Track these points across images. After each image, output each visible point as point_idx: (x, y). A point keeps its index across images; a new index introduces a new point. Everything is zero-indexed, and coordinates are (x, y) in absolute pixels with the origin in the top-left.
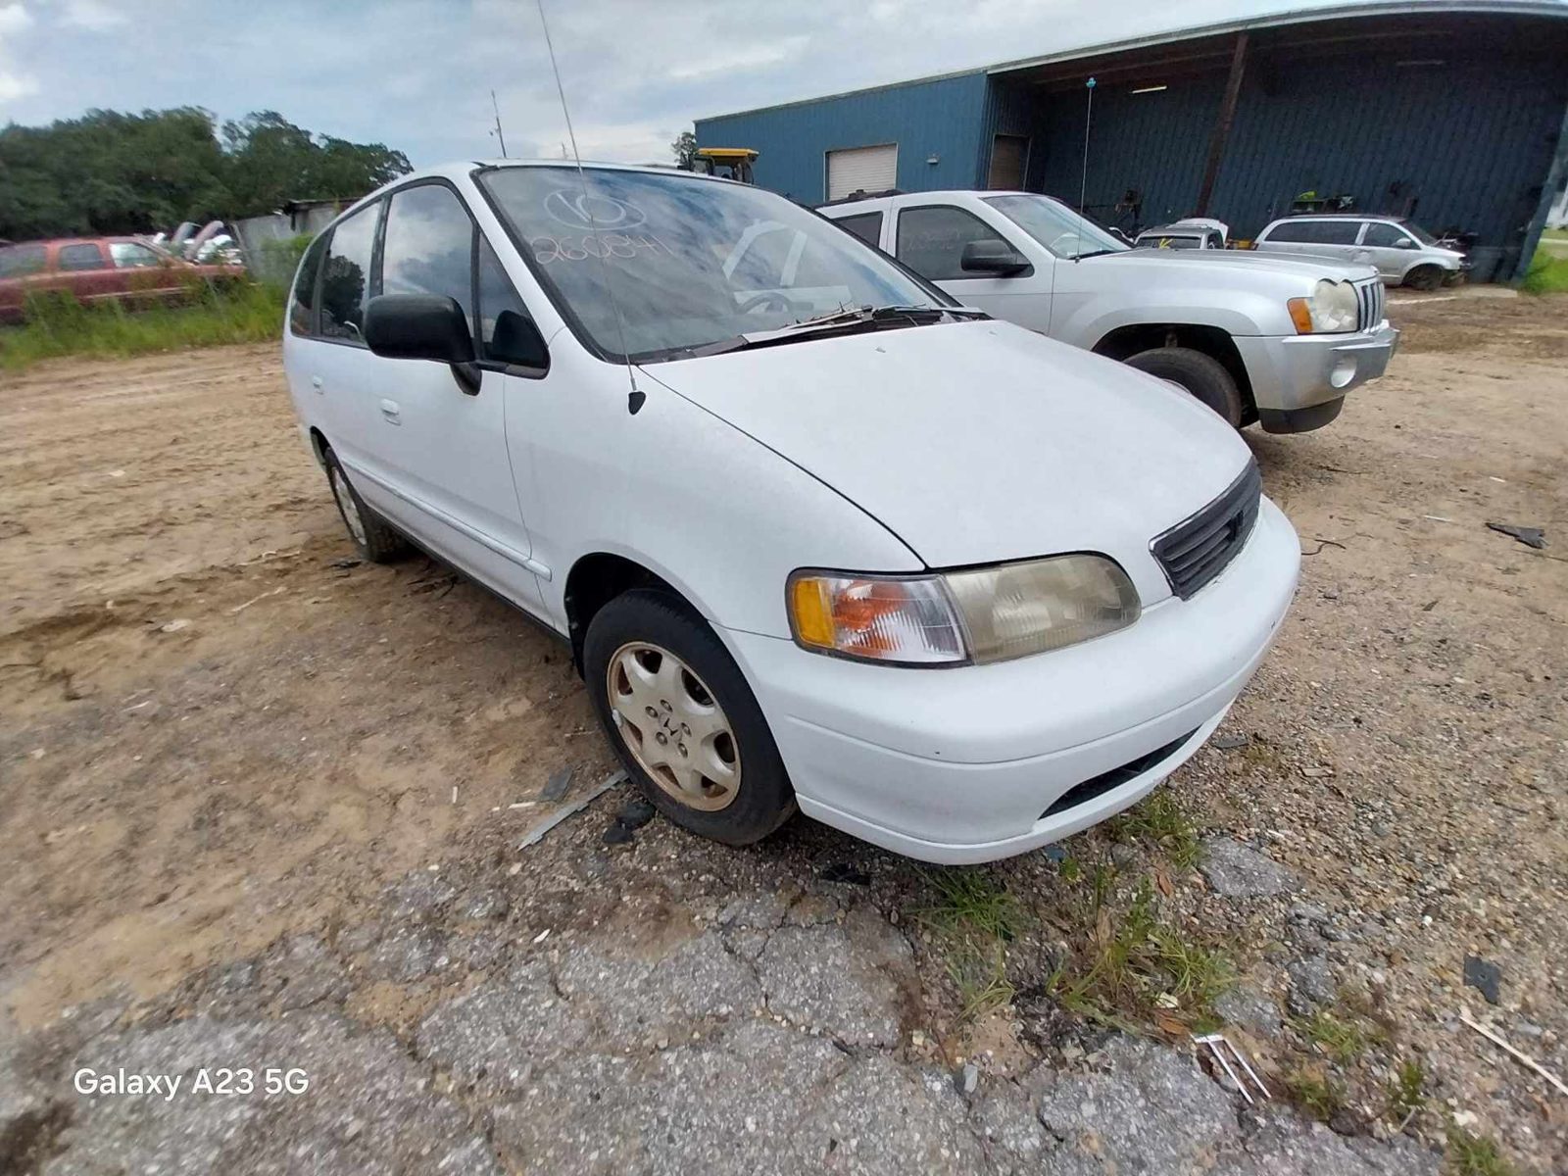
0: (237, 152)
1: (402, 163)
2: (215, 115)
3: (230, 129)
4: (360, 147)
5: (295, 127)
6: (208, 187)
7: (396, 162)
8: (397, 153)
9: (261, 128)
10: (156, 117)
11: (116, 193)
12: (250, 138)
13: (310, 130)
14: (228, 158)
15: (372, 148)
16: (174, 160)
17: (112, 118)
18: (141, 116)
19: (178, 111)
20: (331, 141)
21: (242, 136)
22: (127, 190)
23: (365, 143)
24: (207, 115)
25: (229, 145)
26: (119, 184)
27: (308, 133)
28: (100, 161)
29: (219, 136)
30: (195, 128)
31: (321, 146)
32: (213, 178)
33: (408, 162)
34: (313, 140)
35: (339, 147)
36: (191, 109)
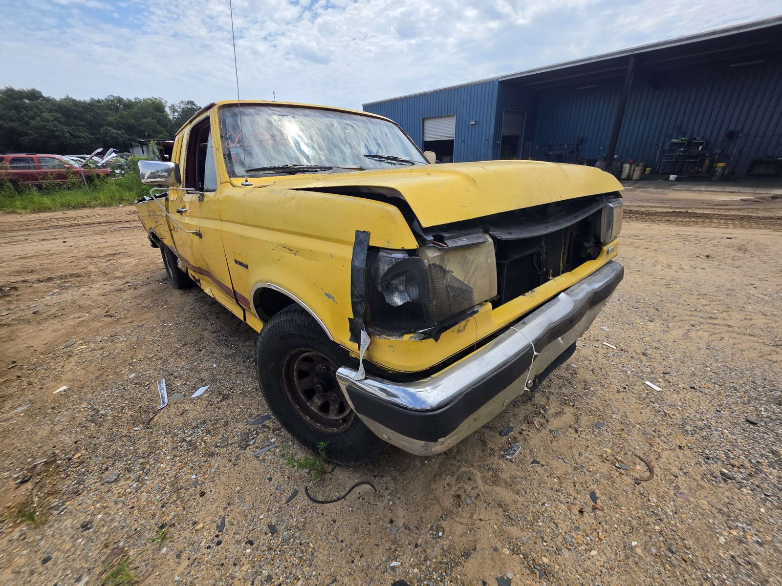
0: (174, 118)
2: (166, 102)
3: (173, 108)
6: (160, 133)
9: (186, 108)
10: (140, 101)
11: (117, 134)
12: (181, 112)
14: (169, 120)
16: (145, 120)
17: (120, 100)
18: (134, 101)
19: (149, 99)
21: (177, 111)
22: (123, 133)
24: (163, 101)
25: (171, 115)
26: (120, 130)
28: (110, 119)
29: (167, 110)
32: (162, 129)
36: (156, 99)
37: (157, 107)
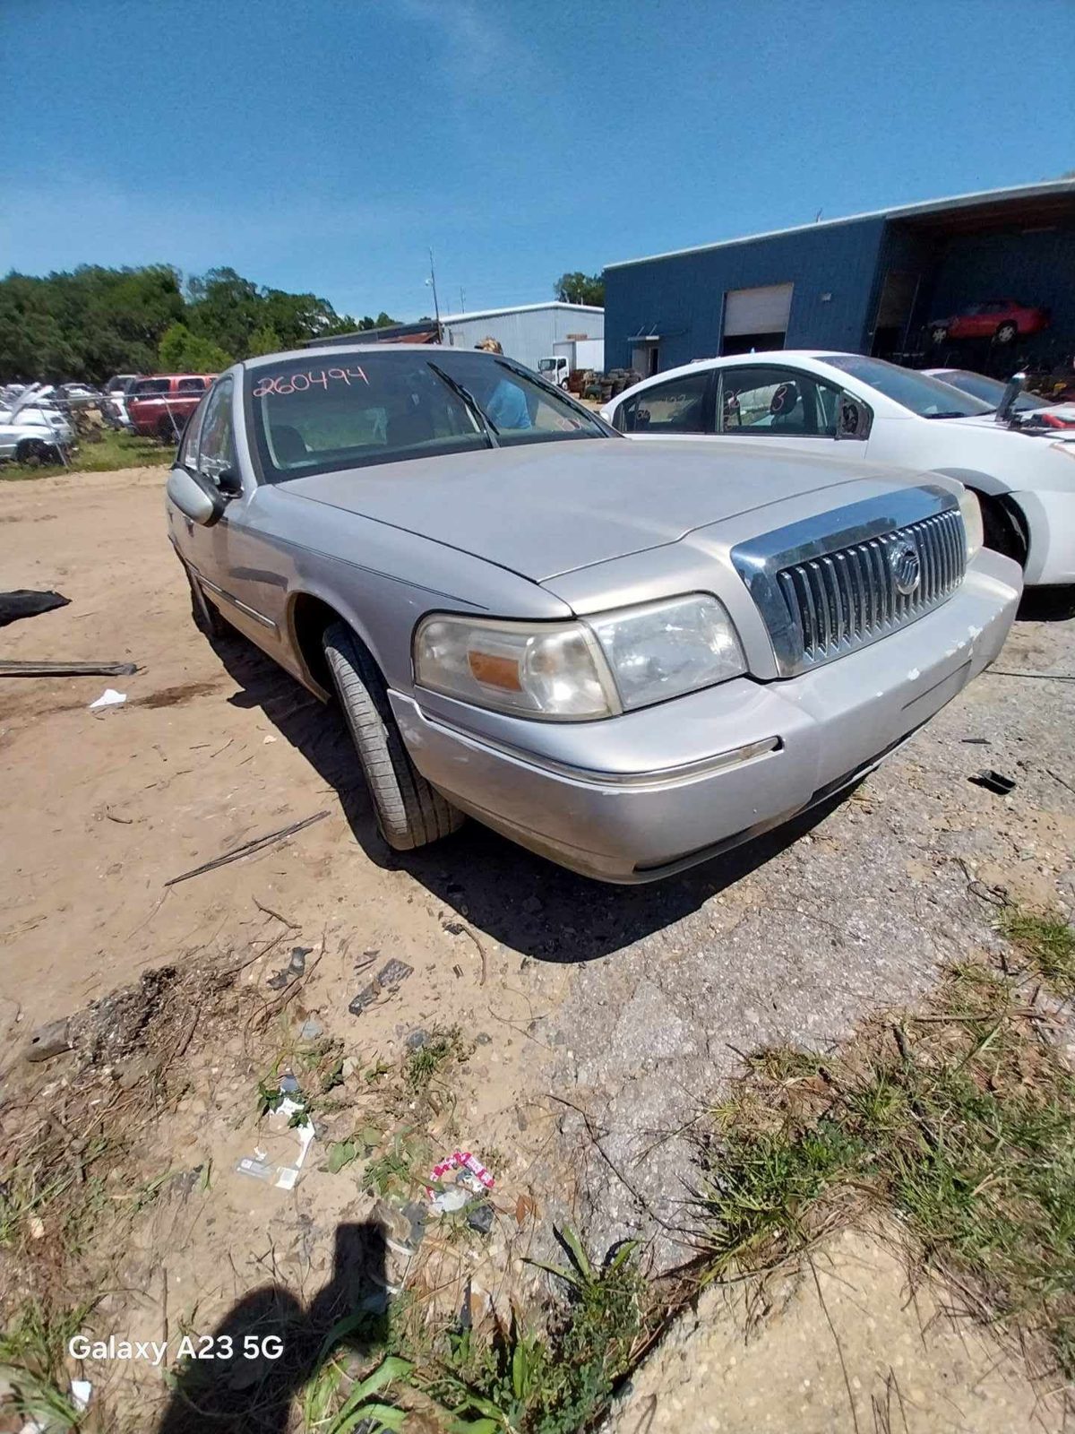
0: (198, 304)
1: (328, 310)
2: (181, 272)
3: (192, 281)
4: (294, 296)
5: (245, 280)
7: (322, 307)
8: (323, 300)
9: (216, 282)
10: (132, 272)
12: (210, 290)
13: (255, 282)
14: (190, 307)
15: (304, 297)
17: (98, 272)
18: (121, 272)
19: (152, 268)
20: (271, 292)
21: (201, 289)
22: (115, 335)
23: (298, 293)
24: (175, 271)
25: (189, 296)
27: (254, 286)
29: (184, 291)
30: (167, 283)
31: (263, 296)
33: (331, 307)
34: (258, 291)
35: (278, 297)
36: (163, 267)
37: (166, 284)
